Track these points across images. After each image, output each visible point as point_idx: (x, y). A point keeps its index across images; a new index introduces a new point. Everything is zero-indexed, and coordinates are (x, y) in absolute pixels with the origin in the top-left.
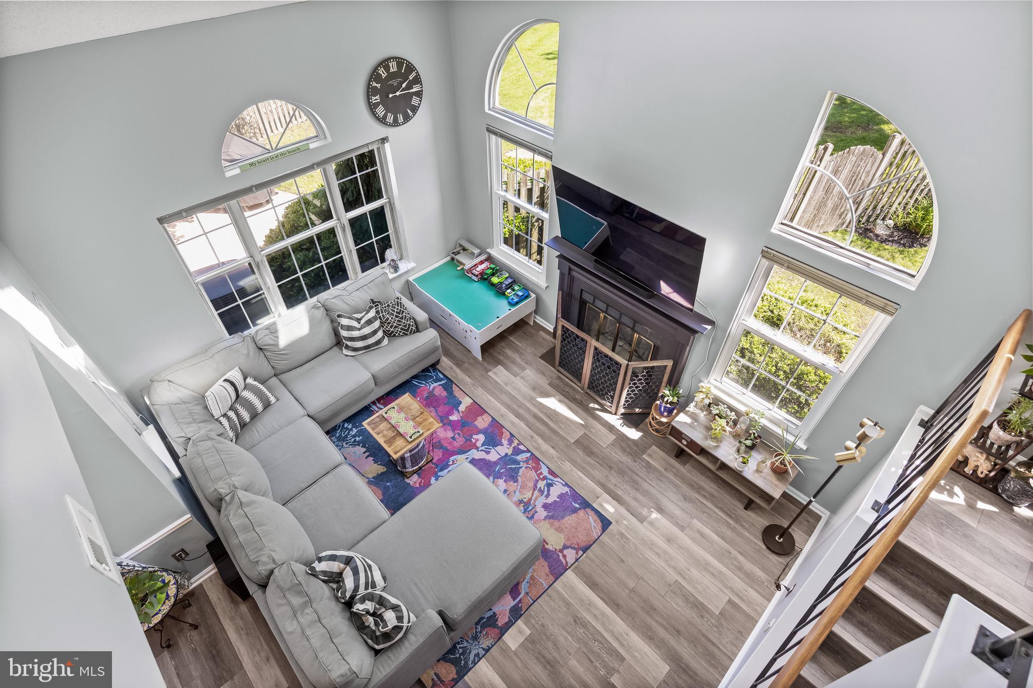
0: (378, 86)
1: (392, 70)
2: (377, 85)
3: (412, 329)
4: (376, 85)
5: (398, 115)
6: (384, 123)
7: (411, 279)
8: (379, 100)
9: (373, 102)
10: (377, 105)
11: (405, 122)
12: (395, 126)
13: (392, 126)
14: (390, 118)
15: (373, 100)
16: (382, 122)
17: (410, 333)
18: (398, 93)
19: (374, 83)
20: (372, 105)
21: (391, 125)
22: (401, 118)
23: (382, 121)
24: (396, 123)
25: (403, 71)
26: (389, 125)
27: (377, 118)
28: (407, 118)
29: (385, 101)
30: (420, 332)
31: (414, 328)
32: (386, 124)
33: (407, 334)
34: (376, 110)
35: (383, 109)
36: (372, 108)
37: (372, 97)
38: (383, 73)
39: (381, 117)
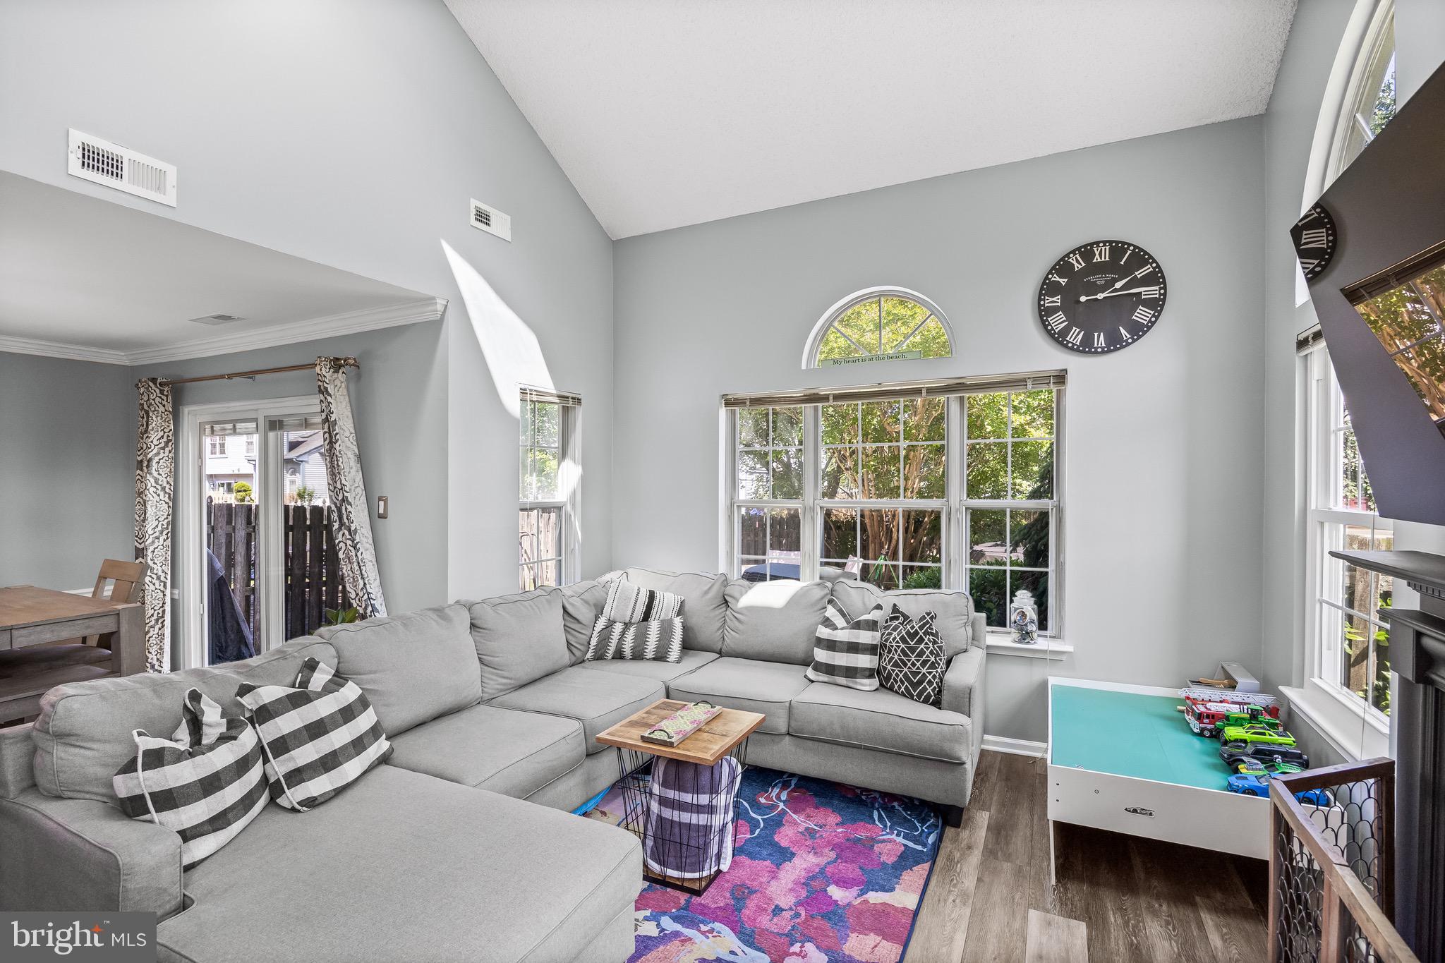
0: (1063, 281)
1: (1097, 259)
2: (1061, 280)
3: (926, 688)
4: (1058, 279)
5: (1096, 334)
6: (1061, 343)
7: (1052, 681)
8: (1059, 304)
9: (1046, 305)
10: (1052, 311)
11: (1109, 349)
12: (1084, 352)
13: (1077, 350)
14: (1076, 336)
15: (1046, 301)
16: (1056, 340)
17: (919, 695)
18: (1100, 296)
19: (1055, 275)
20: (1043, 311)
21: (1074, 349)
22: (1100, 340)
23: (1059, 339)
24: (1086, 348)
25: (1122, 263)
26: (1072, 349)
27: (1050, 334)
28: (1115, 344)
29: (1070, 307)
30: (940, 708)
31: (929, 690)
32: (1066, 346)
33: (912, 697)
34: (1049, 319)
35: (1064, 319)
36: (1043, 314)
37: (1046, 298)
38: (1078, 261)
39: (1057, 331)
